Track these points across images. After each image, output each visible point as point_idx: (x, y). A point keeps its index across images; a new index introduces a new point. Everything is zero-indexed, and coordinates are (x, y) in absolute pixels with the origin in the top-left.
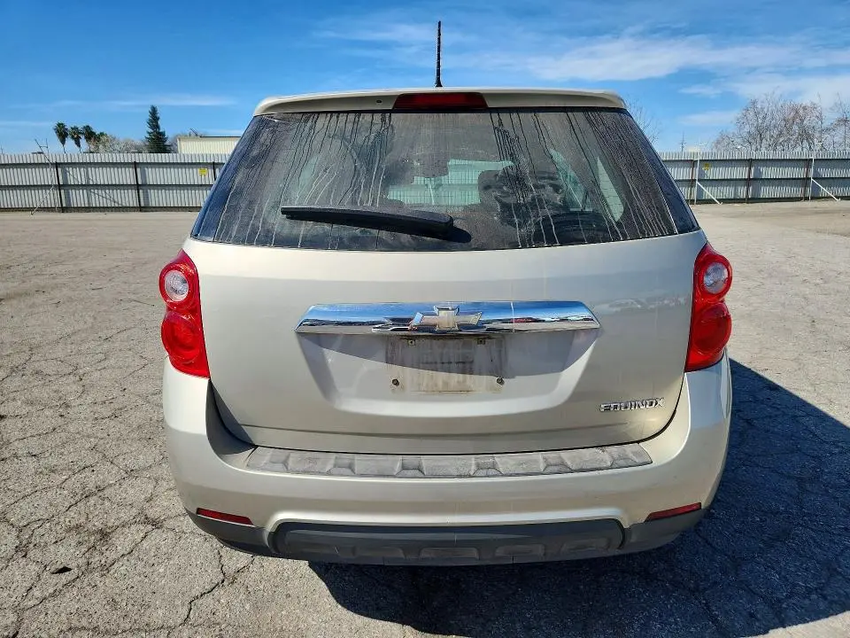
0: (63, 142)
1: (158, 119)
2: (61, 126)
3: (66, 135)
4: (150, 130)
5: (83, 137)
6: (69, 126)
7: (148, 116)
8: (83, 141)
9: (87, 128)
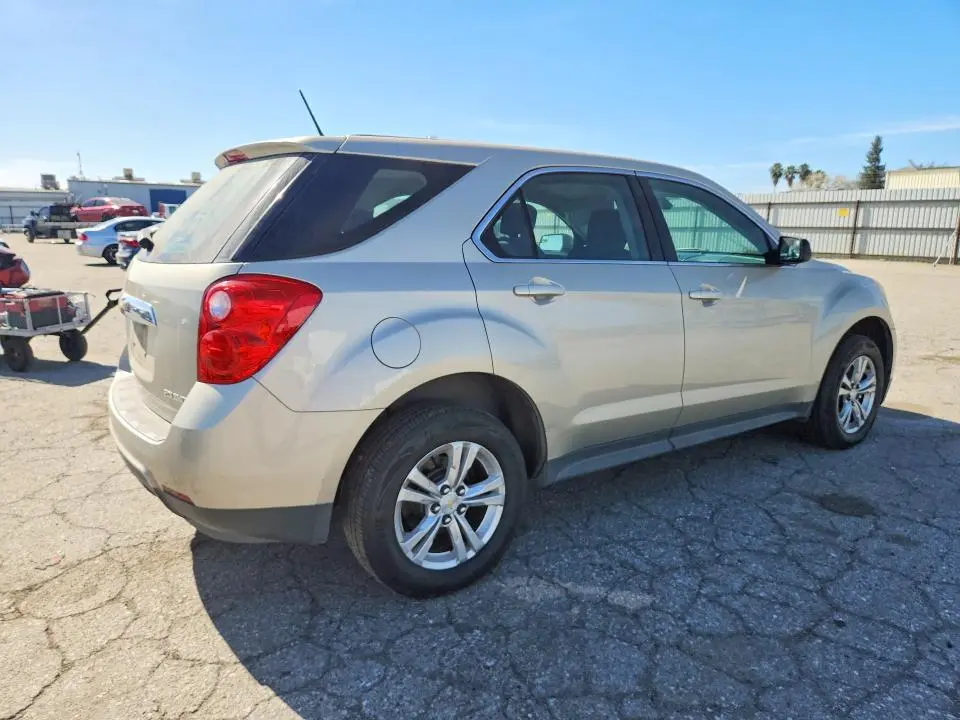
0: (776, 182)
1: (881, 150)
2: (778, 166)
3: (780, 175)
4: (868, 164)
5: (797, 176)
6: (785, 166)
7: (869, 148)
8: (797, 179)
9: (805, 167)
